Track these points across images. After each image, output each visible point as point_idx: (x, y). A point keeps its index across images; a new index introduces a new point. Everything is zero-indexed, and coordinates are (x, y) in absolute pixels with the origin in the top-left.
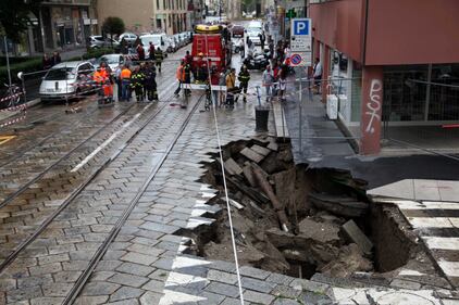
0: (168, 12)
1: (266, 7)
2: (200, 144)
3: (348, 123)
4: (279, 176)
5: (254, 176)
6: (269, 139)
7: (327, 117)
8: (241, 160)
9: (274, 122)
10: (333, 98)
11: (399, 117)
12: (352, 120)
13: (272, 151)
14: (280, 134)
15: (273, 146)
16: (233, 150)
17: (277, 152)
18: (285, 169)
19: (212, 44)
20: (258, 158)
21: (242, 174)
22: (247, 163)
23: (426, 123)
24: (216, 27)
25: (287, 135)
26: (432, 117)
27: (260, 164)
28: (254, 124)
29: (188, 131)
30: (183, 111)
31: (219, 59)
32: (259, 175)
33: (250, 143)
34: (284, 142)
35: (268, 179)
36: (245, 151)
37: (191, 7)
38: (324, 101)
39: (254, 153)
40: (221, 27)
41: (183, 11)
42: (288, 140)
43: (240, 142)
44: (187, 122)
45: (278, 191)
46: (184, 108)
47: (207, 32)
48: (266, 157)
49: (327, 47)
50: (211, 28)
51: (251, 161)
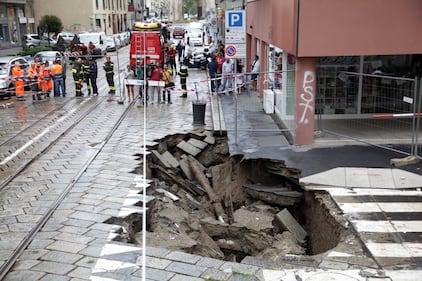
0: (108, 12)
1: (208, 9)
2: (136, 138)
3: (284, 116)
4: (215, 169)
5: (191, 169)
6: (206, 133)
7: (264, 112)
8: (177, 154)
9: (211, 117)
10: (269, 93)
11: (333, 111)
12: (288, 113)
13: (209, 144)
14: (217, 128)
15: (210, 140)
16: (170, 144)
17: (214, 145)
18: (222, 163)
19: (151, 42)
20: (195, 152)
21: (179, 167)
22: (184, 156)
23: (359, 116)
24: (154, 25)
25: (224, 129)
26: (364, 110)
27: (197, 157)
28: (191, 119)
29: (124, 125)
30: (121, 106)
31: (158, 57)
32: (196, 168)
33: (187, 137)
34: (220, 135)
35: (205, 173)
36: (182, 145)
37: (131, 8)
38: (261, 97)
39: (192, 147)
40: (159, 25)
41: (123, 12)
42: (225, 134)
43: (177, 135)
44: (123, 116)
45: (215, 184)
46: (121, 103)
47: (146, 29)
48: (203, 150)
49: (264, 43)
50: (150, 25)
51: (187, 154)
